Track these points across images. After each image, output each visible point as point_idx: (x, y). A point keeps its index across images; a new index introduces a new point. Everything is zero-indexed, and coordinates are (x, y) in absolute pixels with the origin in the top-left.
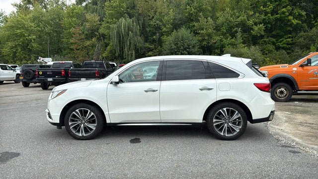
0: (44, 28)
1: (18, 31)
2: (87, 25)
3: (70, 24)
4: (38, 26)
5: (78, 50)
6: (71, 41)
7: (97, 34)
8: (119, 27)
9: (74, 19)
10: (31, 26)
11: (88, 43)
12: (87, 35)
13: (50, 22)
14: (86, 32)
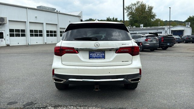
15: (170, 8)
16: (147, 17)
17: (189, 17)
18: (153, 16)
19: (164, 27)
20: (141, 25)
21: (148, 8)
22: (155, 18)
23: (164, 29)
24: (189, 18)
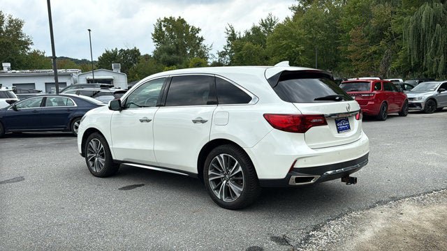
0: (316, 34)
1: (284, 42)
2: (373, 22)
3: (350, 24)
4: (310, 33)
5: (357, 60)
6: (349, 49)
7: (388, 34)
8: (419, 19)
9: (355, 17)
10: (299, 34)
11: (373, 48)
12: (373, 37)
13: (325, 25)
14: (372, 33)
15: (89, 30)
16: (10, 44)
17: (105, 52)
18: (25, 44)
19: (69, 71)
20: (4, 64)
21: (11, 22)
22: (29, 49)
23: (69, 75)
24: (104, 55)
